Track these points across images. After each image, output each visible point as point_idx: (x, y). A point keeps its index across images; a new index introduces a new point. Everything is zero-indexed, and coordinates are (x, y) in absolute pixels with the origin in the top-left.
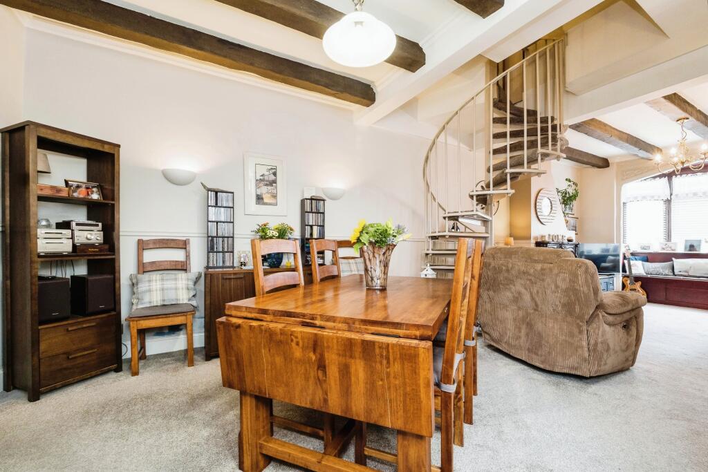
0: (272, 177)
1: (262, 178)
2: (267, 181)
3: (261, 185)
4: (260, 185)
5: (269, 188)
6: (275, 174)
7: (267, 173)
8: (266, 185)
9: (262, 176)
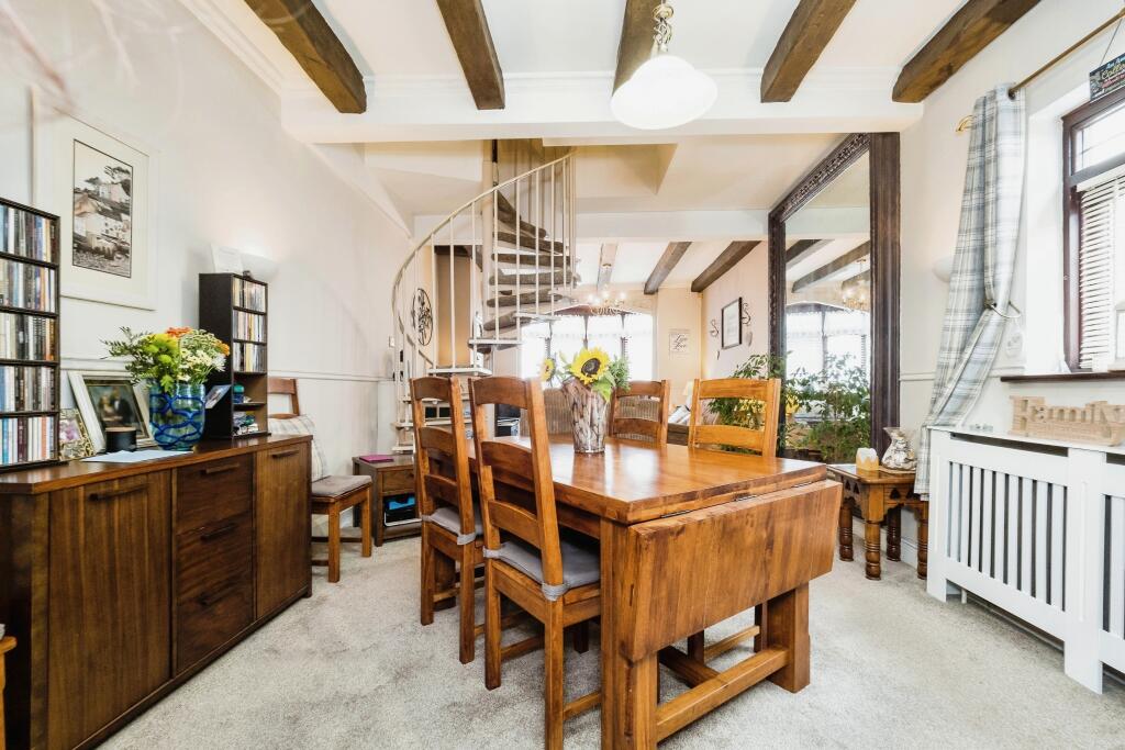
0: (119, 195)
1: (91, 187)
2: (104, 200)
3: (89, 206)
4: (86, 208)
5: (112, 222)
6: (127, 187)
7: (105, 178)
8: (103, 212)
9: (93, 181)
